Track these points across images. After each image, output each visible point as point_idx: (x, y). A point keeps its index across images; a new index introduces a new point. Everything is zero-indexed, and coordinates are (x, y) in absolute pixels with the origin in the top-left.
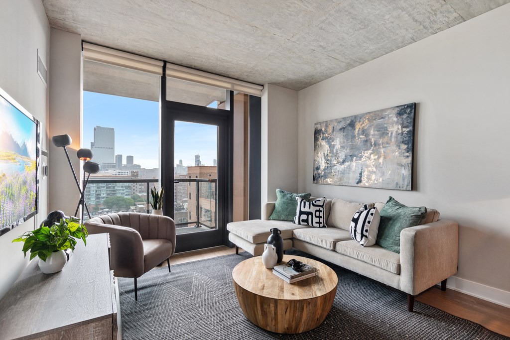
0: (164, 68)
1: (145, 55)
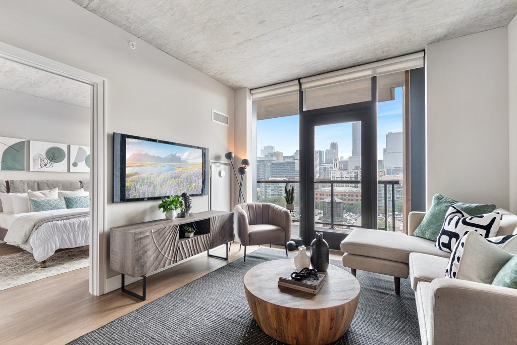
0: (300, 84)
1: (284, 81)
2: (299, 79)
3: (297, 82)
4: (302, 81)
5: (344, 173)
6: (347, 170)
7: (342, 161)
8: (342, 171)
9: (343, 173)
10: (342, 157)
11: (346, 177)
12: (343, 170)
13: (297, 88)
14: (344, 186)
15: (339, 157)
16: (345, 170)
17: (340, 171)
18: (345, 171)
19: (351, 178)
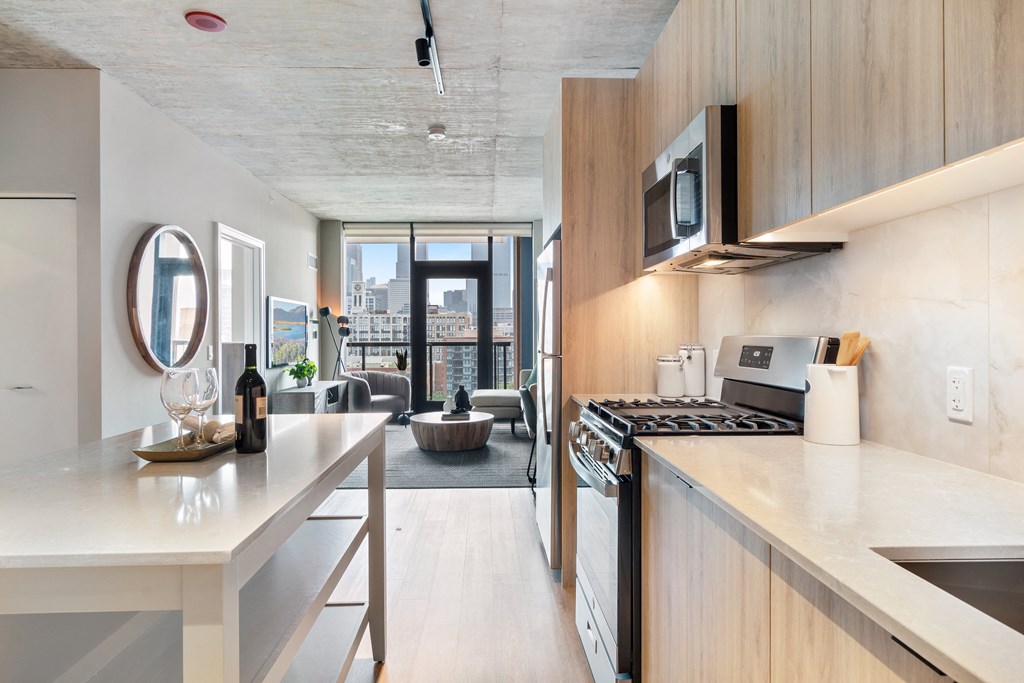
2: (412, 223)
3: (409, 226)
4: (414, 226)
5: (379, 319)
6: (385, 312)
7: (372, 290)
8: (375, 316)
9: (375, 320)
10: (372, 280)
11: (383, 332)
12: (377, 312)
13: (409, 232)
14: (377, 354)
15: (364, 280)
16: (380, 313)
17: (369, 316)
18: (380, 316)
19: (395, 332)
